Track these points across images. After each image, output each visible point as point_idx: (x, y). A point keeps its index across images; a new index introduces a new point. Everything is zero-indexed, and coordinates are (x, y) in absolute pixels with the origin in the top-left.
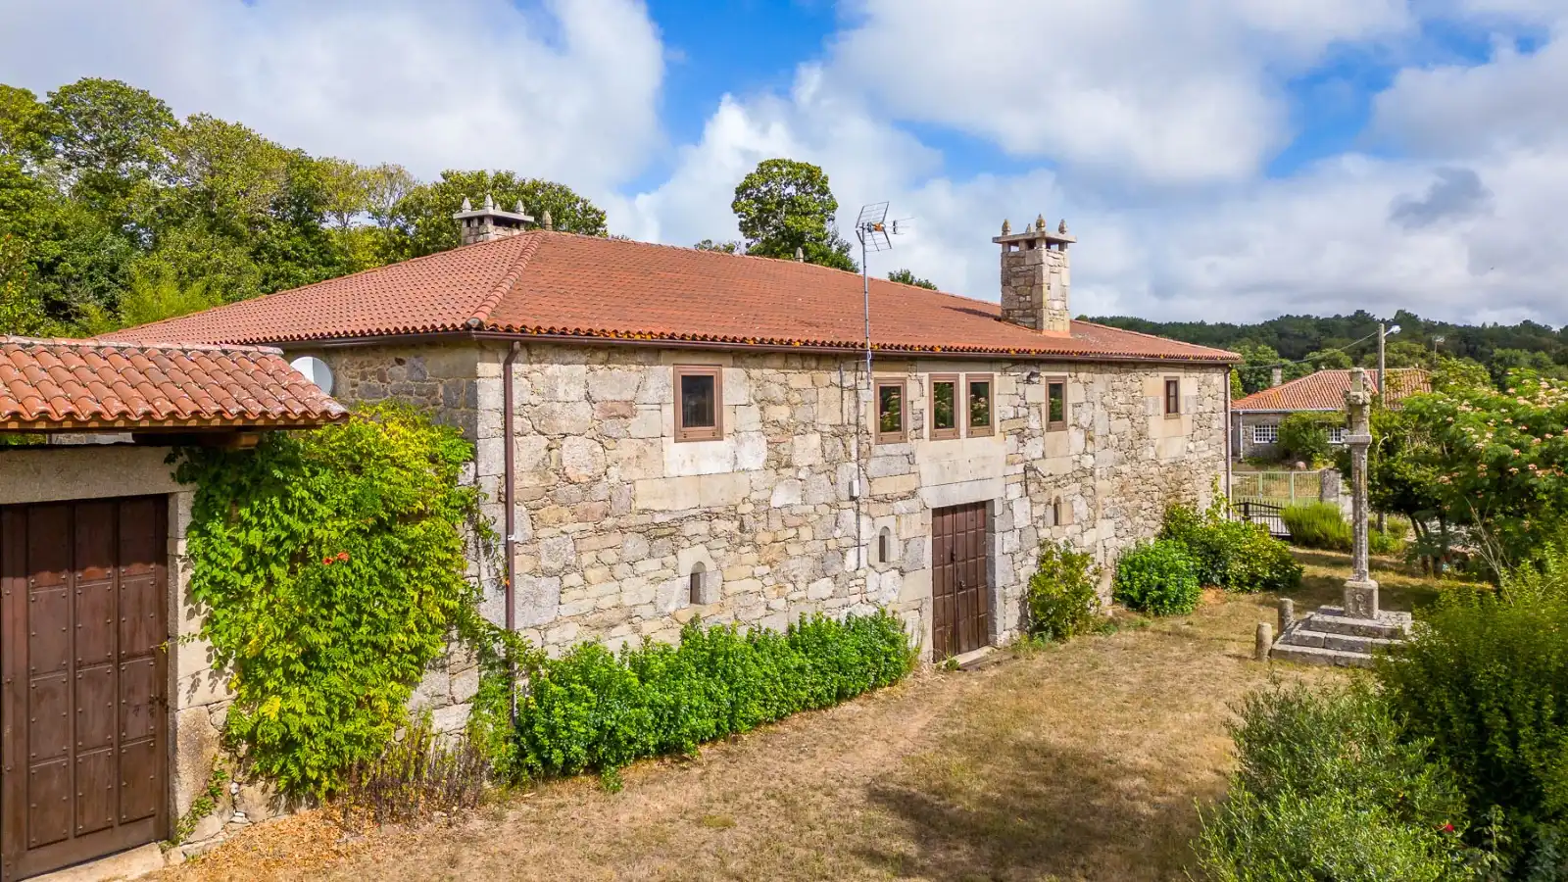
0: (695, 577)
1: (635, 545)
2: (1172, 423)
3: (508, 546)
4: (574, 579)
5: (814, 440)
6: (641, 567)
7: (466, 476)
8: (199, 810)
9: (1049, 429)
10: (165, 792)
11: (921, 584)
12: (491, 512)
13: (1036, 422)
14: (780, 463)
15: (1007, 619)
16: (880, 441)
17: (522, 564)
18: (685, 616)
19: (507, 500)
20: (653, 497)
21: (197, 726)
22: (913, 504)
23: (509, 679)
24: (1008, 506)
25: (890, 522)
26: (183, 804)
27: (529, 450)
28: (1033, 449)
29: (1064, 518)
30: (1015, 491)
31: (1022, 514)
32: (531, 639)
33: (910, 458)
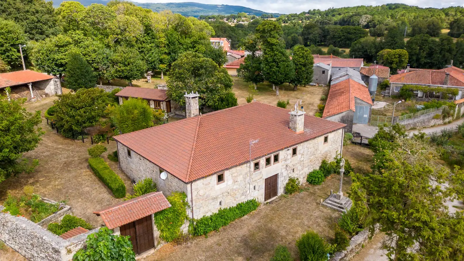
0: (220, 202)
1: (211, 201)
2: (326, 144)
3: (192, 207)
4: (202, 208)
5: (242, 176)
6: (212, 204)
7: (186, 199)
8: (157, 245)
9: (292, 157)
10: (153, 243)
11: (263, 191)
12: (190, 204)
13: (289, 157)
14: (235, 182)
15: (281, 191)
16: (254, 172)
17: (194, 208)
18: (219, 208)
19: (192, 201)
20: (213, 194)
21: (157, 237)
22: (261, 179)
23: (193, 223)
24: (282, 173)
25: (256, 184)
26: (156, 244)
27: (194, 194)
28: (288, 162)
29: (295, 171)
30: (283, 170)
31: (285, 174)
32: (196, 218)
33: (261, 173)
